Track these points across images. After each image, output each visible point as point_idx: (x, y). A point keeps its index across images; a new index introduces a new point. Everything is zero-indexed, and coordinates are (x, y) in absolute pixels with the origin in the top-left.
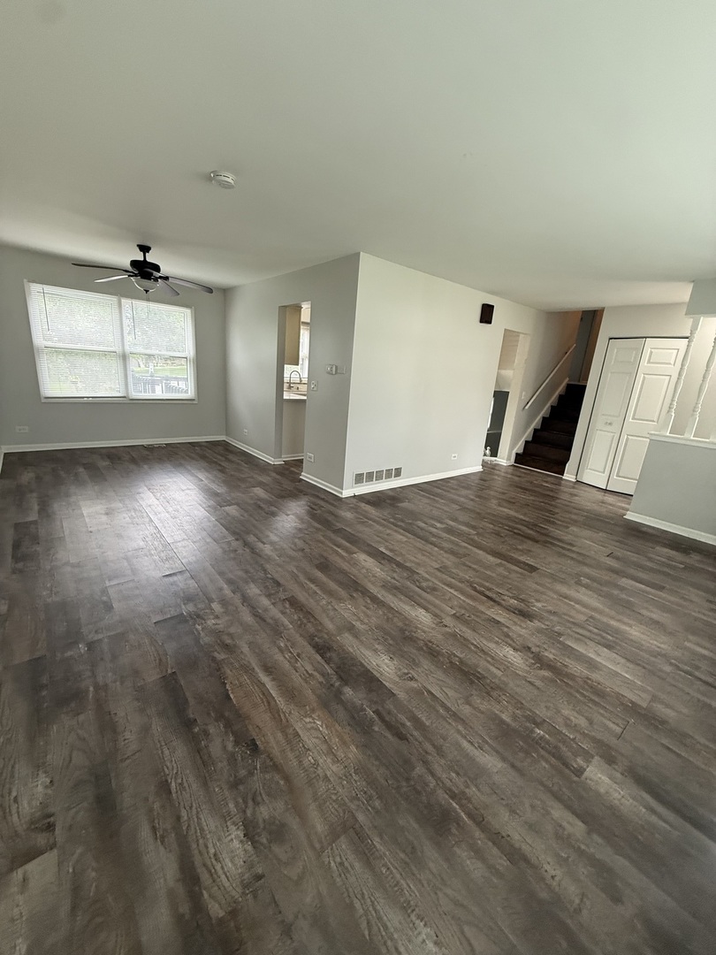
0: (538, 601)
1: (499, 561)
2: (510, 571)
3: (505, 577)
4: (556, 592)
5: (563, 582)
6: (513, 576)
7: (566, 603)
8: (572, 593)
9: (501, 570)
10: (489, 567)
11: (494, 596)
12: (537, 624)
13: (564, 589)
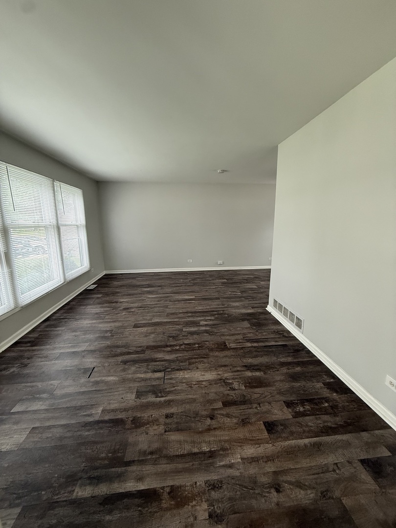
0: (125, 314)
1: (153, 321)
2: (144, 319)
3: (143, 316)
4: (120, 321)
5: (119, 328)
6: (141, 318)
7: (114, 319)
8: (113, 324)
9: (148, 318)
10: (154, 316)
11: (140, 309)
12: (121, 308)
13: (117, 324)
